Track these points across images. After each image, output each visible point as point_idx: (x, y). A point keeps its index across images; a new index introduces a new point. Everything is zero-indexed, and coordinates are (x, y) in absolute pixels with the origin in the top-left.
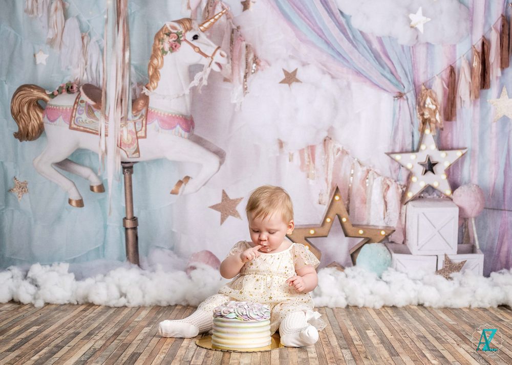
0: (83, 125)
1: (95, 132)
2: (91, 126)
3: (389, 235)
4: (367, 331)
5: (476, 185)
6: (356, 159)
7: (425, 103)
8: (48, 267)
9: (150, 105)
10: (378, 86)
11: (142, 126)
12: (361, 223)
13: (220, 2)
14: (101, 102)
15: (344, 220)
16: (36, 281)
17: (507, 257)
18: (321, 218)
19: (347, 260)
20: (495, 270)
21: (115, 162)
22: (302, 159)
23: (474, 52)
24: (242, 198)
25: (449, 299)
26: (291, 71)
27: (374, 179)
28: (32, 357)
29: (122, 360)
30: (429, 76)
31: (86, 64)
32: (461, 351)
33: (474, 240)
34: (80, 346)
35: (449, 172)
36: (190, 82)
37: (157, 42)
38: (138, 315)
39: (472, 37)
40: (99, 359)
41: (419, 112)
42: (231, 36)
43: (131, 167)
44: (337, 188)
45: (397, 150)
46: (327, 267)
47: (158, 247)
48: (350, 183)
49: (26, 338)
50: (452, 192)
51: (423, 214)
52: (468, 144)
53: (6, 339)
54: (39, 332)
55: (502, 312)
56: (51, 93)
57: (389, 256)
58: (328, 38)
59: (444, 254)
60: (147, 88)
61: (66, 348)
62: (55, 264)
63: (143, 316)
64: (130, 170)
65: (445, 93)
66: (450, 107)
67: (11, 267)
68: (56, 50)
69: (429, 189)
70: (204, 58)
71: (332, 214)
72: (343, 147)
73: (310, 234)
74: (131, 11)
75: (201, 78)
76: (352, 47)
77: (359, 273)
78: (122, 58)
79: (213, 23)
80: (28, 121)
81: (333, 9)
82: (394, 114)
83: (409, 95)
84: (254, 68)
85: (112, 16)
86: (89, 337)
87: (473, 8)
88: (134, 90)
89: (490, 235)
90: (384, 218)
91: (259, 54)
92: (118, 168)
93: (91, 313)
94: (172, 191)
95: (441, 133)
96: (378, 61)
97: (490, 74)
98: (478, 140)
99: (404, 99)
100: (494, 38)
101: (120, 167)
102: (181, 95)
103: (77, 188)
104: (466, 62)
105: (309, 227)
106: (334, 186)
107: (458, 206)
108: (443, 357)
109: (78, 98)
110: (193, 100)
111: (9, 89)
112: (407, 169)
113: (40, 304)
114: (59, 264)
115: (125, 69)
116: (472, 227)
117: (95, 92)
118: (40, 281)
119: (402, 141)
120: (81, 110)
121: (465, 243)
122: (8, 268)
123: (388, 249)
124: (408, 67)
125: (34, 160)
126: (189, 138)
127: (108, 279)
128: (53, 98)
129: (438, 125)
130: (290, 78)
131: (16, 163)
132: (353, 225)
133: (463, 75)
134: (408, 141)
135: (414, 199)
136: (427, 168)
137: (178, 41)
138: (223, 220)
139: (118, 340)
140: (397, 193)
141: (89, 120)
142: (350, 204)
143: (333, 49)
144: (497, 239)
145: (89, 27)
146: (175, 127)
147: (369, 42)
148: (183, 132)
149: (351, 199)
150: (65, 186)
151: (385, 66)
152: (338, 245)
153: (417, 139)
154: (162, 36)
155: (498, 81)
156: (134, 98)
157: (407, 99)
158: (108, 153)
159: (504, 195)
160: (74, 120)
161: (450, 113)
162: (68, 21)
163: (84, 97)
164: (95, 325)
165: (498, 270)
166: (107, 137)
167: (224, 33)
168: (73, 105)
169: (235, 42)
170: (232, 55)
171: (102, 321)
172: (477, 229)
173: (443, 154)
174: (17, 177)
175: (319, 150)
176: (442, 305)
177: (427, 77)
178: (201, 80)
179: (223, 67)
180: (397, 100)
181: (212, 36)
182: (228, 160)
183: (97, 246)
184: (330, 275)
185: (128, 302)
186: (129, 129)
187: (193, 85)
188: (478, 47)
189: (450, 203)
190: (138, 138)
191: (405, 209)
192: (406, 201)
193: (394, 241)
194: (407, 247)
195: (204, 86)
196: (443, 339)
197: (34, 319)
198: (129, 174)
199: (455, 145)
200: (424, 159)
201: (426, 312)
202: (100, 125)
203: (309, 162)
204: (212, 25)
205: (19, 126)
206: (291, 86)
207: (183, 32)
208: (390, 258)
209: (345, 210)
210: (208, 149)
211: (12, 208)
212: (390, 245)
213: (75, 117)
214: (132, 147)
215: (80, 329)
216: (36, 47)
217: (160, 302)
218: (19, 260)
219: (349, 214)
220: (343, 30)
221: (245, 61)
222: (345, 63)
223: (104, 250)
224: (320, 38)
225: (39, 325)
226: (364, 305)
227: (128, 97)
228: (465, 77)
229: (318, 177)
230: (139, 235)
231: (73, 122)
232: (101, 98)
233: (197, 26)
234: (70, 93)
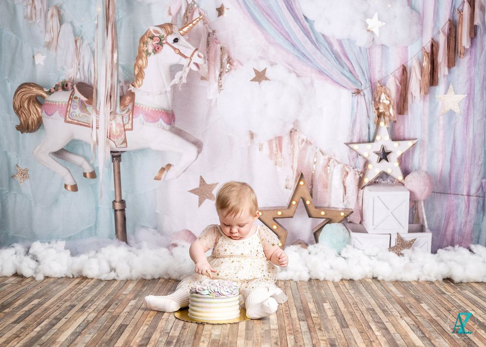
0: (77, 119)
1: (87, 124)
2: (84, 120)
3: (348, 216)
4: (324, 304)
5: (425, 172)
6: (318, 149)
7: (380, 99)
8: (47, 244)
9: (136, 101)
10: (338, 83)
11: (129, 120)
12: (322, 206)
13: (197, 9)
14: (92, 99)
15: (308, 202)
16: (37, 257)
17: (453, 235)
18: (287, 201)
19: (310, 238)
20: (441, 247)
21: (105, 151)
22: (271, 148)
23: (423, 52)
24: (217, 184)
25: (400, 273)
26: (260, 70)
27: (334, 166)
28: (35, 328)
29: (111, 331)
30: (384, 75)
31: (79, 65)
32: (403, 323)
33: (423, 221)
34: (74, 319)
35: (401, 160)
36: (172, 80)
37: (142, 45)
38: (126, 288)
39: (422, 40)
40: (92, 330)
41: (375, 106)
42: (208, 39)
43: (120, 156)
44: (302, 173)
45: (355, 141)
46: (292, 244)
47: (143, 227)
48: (313, 170)
49: (29, 311)
50: (404, 178)
51: (378, 198)
52: (418, 135)
53: (12, 311)
54: (40, 304)
55: (446, 285)
56: (48, 90)
57: (347, 234)
58: (294, 40)
59: (396, 232)
60: (133, 86)
61: (64, 320)
62: (53, 242)
63: (130, 289)
64: (118, 158)
65: (398, 90)
66: (402, 103)
67: (15, 245)
68: (52, 52)
69: (384, 175)
70: (183, 58)
71: (297, 197)
72: (307, 138)
73: (278, 215)
74: (119, 17)
76: (315, 49)
77: (321, 250)
78: (111, 59)
79: (192, 27)
80: (28, 116)
81: (298, 15)
82: (353, 108)
83: (364, 91)
84: (228, 68)
85: (102, 22)
86: (83, 309)
87: (423, 13)
88: (122, 88)
89: (438, 215)
90: (344, 201)
91: (232, 55)
92: (108, 159)
93: (85, 287)
94: (156, 177)
95: (395, 125)
96: (337, 61)
97: (438, 73)
98: (427, 131)
99: (361, 95)
100: (442, 40)
101: (109, 156)
102: (163, 92)
103: (72, 176)
104: (417, 62)
105: (276, 209)
106: (299, 173)
107: (409, 190)
108: (386, 329)
109: (72, 94)
110: (174, 95)
111: (12, 87)
112: (364, 158)
113: (40, 277)
114: (57, 241)
115: (114, 69)
116: (422, 209)
117: (87, 90)
118: (40, 257)
119: (360, 133)
120: (75, 106)
121: (415, 223)
122: (12, 245)
123: (347, 228)
124: (365, 67)
125: (34, 149)
126: (170, 130)
127: (100, 255)
128: (50, 95)
129: (392, 118)
130: (260, 76)
131: (18, 152)
132: (316, 207)
133: (414, 74)
134: (365, 132)
135: (370, 184)
136: (382, 157)
137: (161, 43)
138: (200, 203)
139: (108, 312)
140: (355, 179)
141: (82, 114)
142: (314, 188)
143: (298, 50)
144: (444, 219)
145: (81, 31)
146: (158, 120)
147: (330, 44)
148: (165, 125)
149: (314, 184)
150: (61, 173)
151: (345, 66)
152: (302, 225)
153: (372, 130)
154: (146, 40)
155: (446, 78)
156: (122, 95)
157: (364, 95)
158: (99, 143)
159: (450, 180)
160: (69, 114)
161: (402, 107)
162: (63, 26)
163: (77, 94)
164: (89, 298)
165: (444, 247)
166: (98, 130)
167: (201, 36)
168: (68, 101)
169: (211, 45)
170: (208, 56)
171: (94, 294)
172: (425, 211)
173: (396, 144)
174: (19, 165)
175: (286, 140)
176: (393, 279)
177: (382, 75)
178: (181, 78)
179: (200, 67)
180: (355, 96)
181: (191, 39)
182: (205, 149)
183: (90, 226)
184: (295, 251)
185: (117, 276)
186: (118, 122)
187: (174, 83)
188: (428, 47)
189: (402, 187)
190: (125, 130)
191: (362, 193)
192: (363, 186)
193: (352, 221)
194: (363, 226)
195: (184, 83)
196: (389, 312)
197: (35, 292)
198: (117, 162)
199: (406, 136)
200: (378, 149)
201: (379, 285)
202: (91, 119)
203: (277, 151)
204: (191, 29)
205: (20, 120)
206: (261, 84)
207: (165, 35)
208: (348, 236)
209: (309, 193)
210: (187, 140)
211: (15, 193)
212: (348, 225)
213: (69, 112)
214: (120, 138)
215: (75, 302)
216: (35, 49)
217: (146, 276)
218: (22, 238)
219: (312, 198)
220: (307, 34)
221: (220, 61)
222: (309, 63)
223: (96, 229)
224: (286, 41)
225: (40, 298)
226: (325, 279)
227: (117, 94)
228: (416, 75)
229: (285, 165)
230: (126, 216)
231: (68, 116)
232: (92, 95)
233: (177, 30)
234: (65, 91)
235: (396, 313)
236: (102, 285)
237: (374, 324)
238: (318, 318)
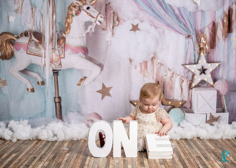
0: (33, 52)
1: (39, 55)
2: (37, 53)
5: (225, 80)
6: (167, 68)
7: (201, 40)
8: (18, 122)
10: (178, 32)
11: (63, 52)
12: (170, 99)
14: (42, 41)
16: (12, 129)
20: (234, 120)
21: (49, 70)
22: (141, 68)
23: (224, 15)
24: (112, 87)
25: (212, 135)
26: (135, 24)
27: (176, 77)
30: (203, 27)
31: (34, 22)
32: (217, 165)
33: (224, 106)
34: (37, 165)
35: (212, 73)
36: (86, 31)
37: (69, 11)
38: (63, 146)
39: (223, 8)
41: (198, 44)
42: (106, 8)
43: (58, 72)
44: (158, 81)
45: (187, 63)
47: (71, 111)
48: (164, 79)
50: (214, 83)
51: (200, 94)
52: (222, 60)
54: (16, 157)
56: (17, 36)
58: (153, 8)
59: (210, 113)
60: (64, 33)
62: (21, 120)
64: (57, 74)
65: (210, 35)
66: (213, 42)
68: (19, 15)
69: (203, 82)
70: (92, 18)
72: (161, 62)
75: (91, 28)
76: (165, 13)
78: (52, 19)
80: (6, 51)
82: (186, 46)
83: (192, 36)
84: (117, 23)
86: (41, 159)
88: (58, 34)
89: (232, 103)
90: (181, 96)
91: (120, 16)
92: (51, 73)
93: (40, 146)
94: (78, 84)
95: (209, 55)
96: (177, 19)
97: (232, 26)
98: (226, 58)
99: (190, 38)
100: (234, 8)
101: (52, 73)
102: (82, 37)
103: (31, 84)
104: (221, 20)
106: (157, 81)
107: (217, 90)
109: (31, 38)
110: (87, 39)
112: (192, 72)
113: (15, 140)
114: (23, 120)
115: (54, 24)
116: (223, 100)
117: (39, 36)
118: (14, 129)
119: (190, 59)
120: (32, 45)
121: (220, 108)
123: (183, 111)
124: (192, 22)
125: (9, 69)
126: (86, 58)
127: (48, 128)
128: (18, 39)
129: (207, 51)
130: (135, 28)
132: (166, 100)
134: (193, 58)
135: (195, 87)
136: (202, 72)
137: (80, 10)
138: (103, 98)
139: (55, 161)
140: (187, 84)
141: (36, 49)
142: (165, 89)
143: (156, 14)
144: (235, 105)
145: (35, 3)
146: (79, 53)
147: (173, 10)
148: (83, 55)
149: (165, 87)
150: (25, 82)
151: (181, 22)
153: (197, 57)
154: (72, 8)
156: (58, 39)
157: (192, 38)
158: (46, 65)
160: (29, 50)
161: (213, 45)
162: (25, 0)
163: (33, 38)
164: (43, 152)
166: (45, 58)
167: (102, 6)
168: (28, 42)
169: (108, 11)
170: (106, 17)
171: (46, 150)
172: (225, 101)
173: (209, 65)
174: (1, 78)
175: (149, 63)
176: (208, 138)
177: (202, 27)
178: (91, 29)
180: (187, 39)
181: (96, 7)
182: (105, 68)
183: (42, 111)
185: (58, 139)
186: (56, 53)
187: (87, 32)
188: (227, 12)
189: (213, 88)
190: (60, 58)
191: (191, 92)
192: (191, 88)
193: (185, 107)
194: (192, 110)
195: (93, 32)
197: (13, 149)
198: (56, 76)
199: (215, 60)
200: (200, 67)
201: (201, 142)
202: (42, 52)
203: (145, 69)
204: (96, 2)
205: (1, 53)
206: (135, 32)
207: (82, 5)
208: (184, 115)
210: (95, 63)
212: (184, 109)
213: (29, 48)
214: (58, 63)
215: (36, 155)
216: (9, 13)
217: (73, 139)
218: (3, 118)
219: (164, 94)
220: (161, 5)
221: (113, 20)
222: (162, 21)
223: (45, 113)
224: (149, 8)
225: (16, 153)
226: (171, 139)
227: (56, 38)
228: (220, 27)
229: (149, 76)
230: (62, 106)
231: (28, 50)
232: (42, 39)
233: (89, 2)
234: (26, 36)
235: (212, 159)
236: (50, 144)
237: (201, 165)
238: (170, 162)
